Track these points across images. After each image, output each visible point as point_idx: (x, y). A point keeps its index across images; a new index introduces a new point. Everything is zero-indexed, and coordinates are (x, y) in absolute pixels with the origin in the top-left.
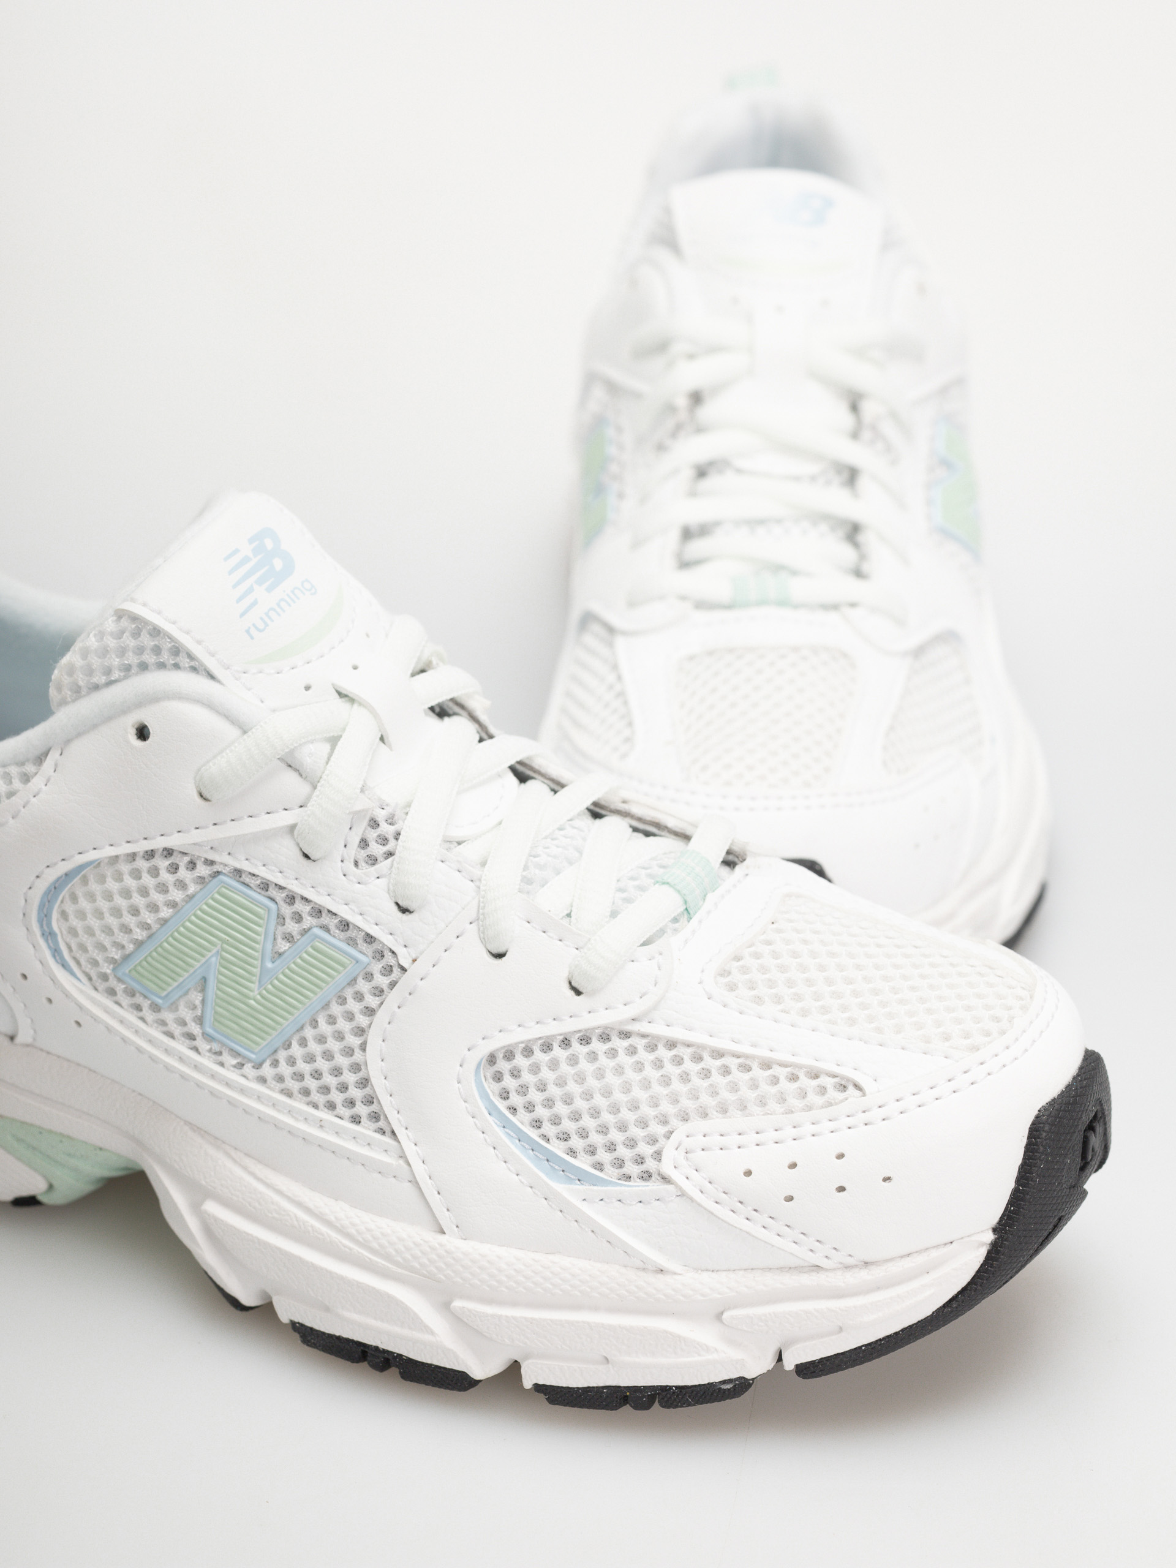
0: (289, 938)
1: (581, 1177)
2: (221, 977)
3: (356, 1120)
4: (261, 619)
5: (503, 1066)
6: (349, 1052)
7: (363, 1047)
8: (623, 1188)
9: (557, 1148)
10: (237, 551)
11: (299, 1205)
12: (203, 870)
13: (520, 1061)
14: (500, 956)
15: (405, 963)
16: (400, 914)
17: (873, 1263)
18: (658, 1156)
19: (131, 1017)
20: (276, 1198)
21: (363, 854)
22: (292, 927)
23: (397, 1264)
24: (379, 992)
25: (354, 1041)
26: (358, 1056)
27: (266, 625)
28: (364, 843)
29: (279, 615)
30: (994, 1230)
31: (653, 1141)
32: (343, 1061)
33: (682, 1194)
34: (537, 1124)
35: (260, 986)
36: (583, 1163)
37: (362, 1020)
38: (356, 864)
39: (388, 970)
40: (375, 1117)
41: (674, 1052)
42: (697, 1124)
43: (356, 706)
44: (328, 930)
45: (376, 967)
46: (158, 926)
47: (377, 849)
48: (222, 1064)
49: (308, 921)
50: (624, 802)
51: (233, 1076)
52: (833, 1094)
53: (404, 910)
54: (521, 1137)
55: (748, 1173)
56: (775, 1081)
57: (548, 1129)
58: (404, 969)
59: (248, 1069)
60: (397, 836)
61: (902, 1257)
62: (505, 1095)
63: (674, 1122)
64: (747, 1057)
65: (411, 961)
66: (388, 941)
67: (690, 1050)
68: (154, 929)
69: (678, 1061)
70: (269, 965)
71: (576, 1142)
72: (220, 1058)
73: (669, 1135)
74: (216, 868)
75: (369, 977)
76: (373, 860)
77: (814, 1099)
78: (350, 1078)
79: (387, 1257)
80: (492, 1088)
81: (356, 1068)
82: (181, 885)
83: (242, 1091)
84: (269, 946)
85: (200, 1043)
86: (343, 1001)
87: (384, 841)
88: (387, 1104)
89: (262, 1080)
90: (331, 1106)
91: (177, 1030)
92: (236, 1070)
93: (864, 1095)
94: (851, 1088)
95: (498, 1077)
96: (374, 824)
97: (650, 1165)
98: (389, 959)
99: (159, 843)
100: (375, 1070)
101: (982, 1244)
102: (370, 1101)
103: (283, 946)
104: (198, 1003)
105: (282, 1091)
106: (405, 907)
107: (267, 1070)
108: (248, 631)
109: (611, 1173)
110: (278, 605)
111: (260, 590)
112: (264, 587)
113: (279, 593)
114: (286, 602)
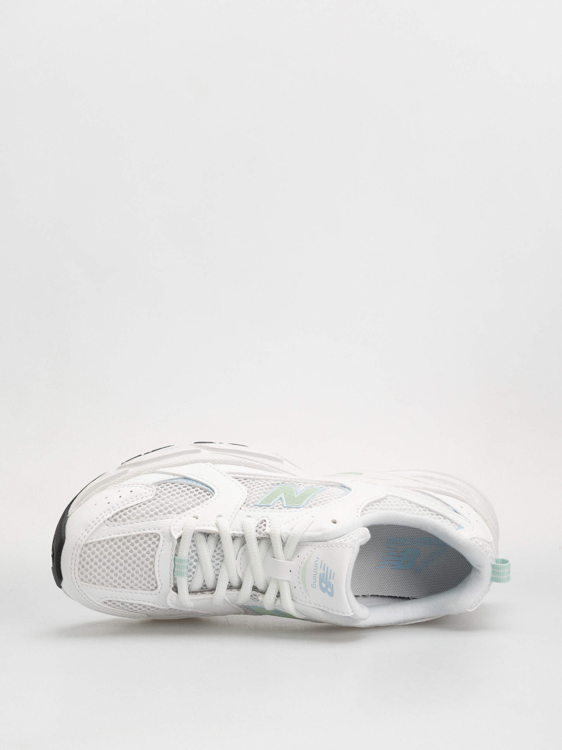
110: (316, 572)
111: (322, 572)
112: (322, 574)
113: (318, 576)
114: (315, 575)
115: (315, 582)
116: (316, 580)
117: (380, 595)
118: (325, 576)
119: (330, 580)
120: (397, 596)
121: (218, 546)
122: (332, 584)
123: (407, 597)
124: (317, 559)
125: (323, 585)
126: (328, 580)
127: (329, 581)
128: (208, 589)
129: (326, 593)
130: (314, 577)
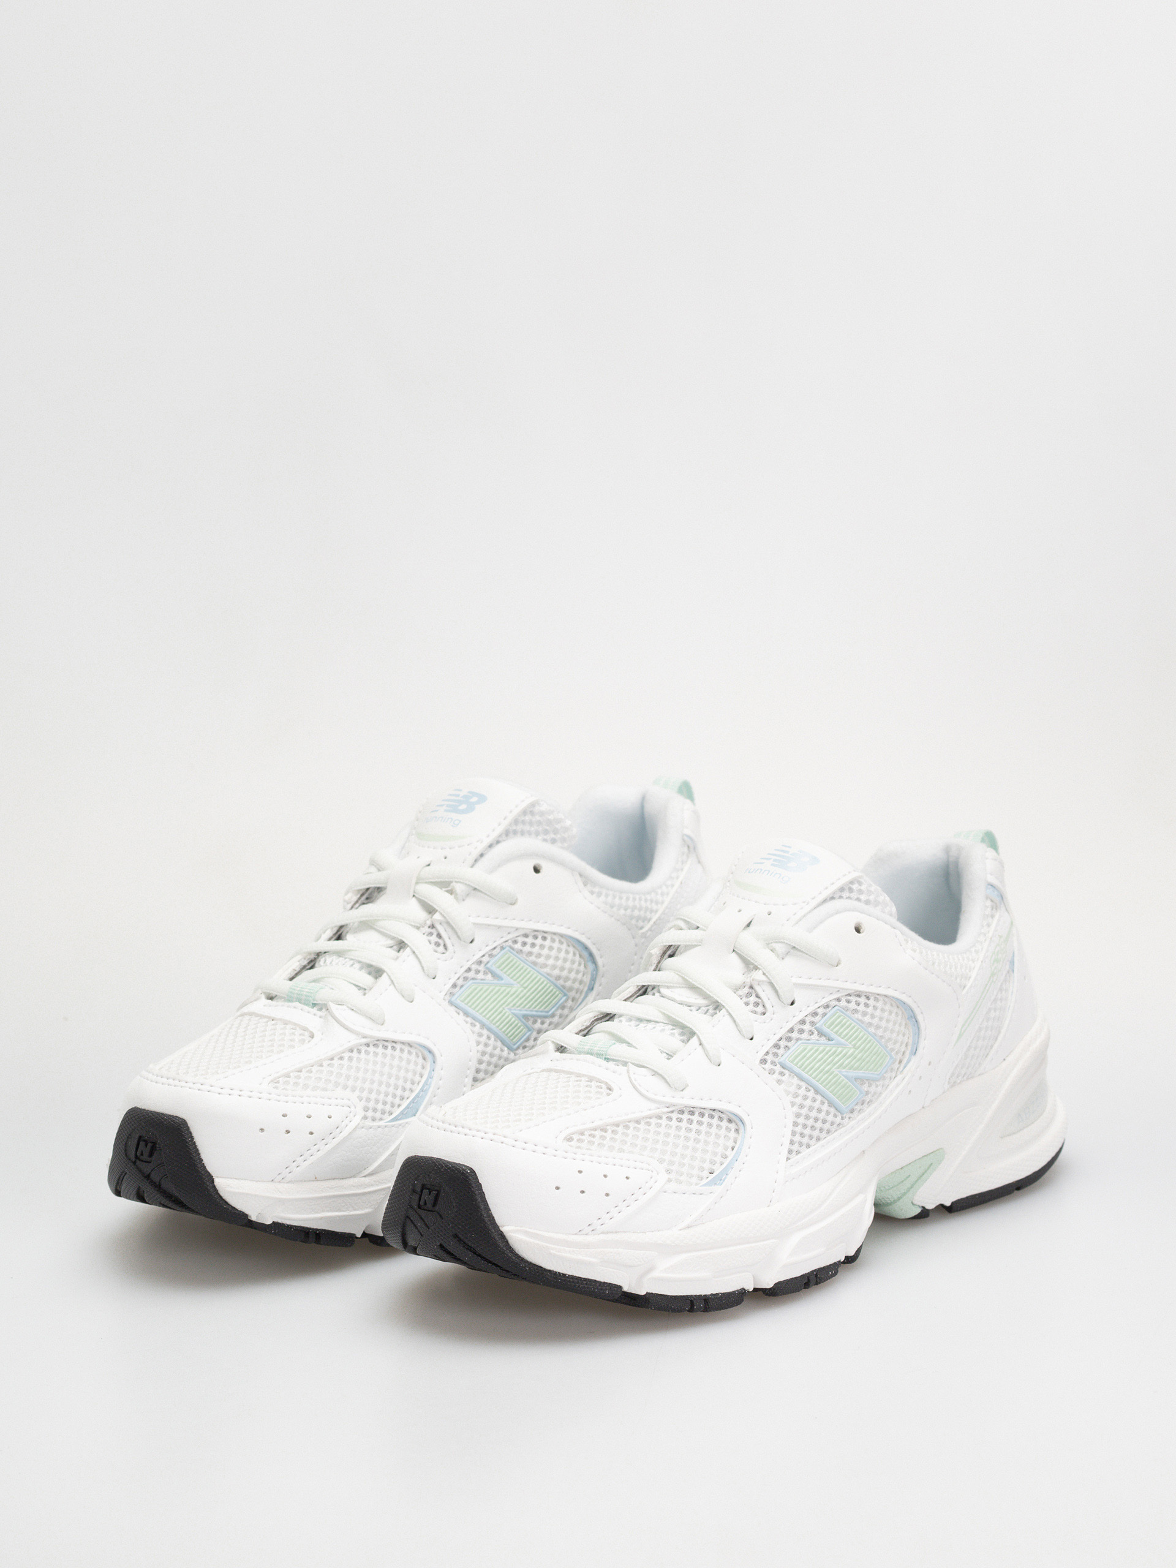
118: (452, 804)
122: (468, 794)
125: (462, 809)
126: (459, 799)
127: (461, 798)
129: (477, 806)
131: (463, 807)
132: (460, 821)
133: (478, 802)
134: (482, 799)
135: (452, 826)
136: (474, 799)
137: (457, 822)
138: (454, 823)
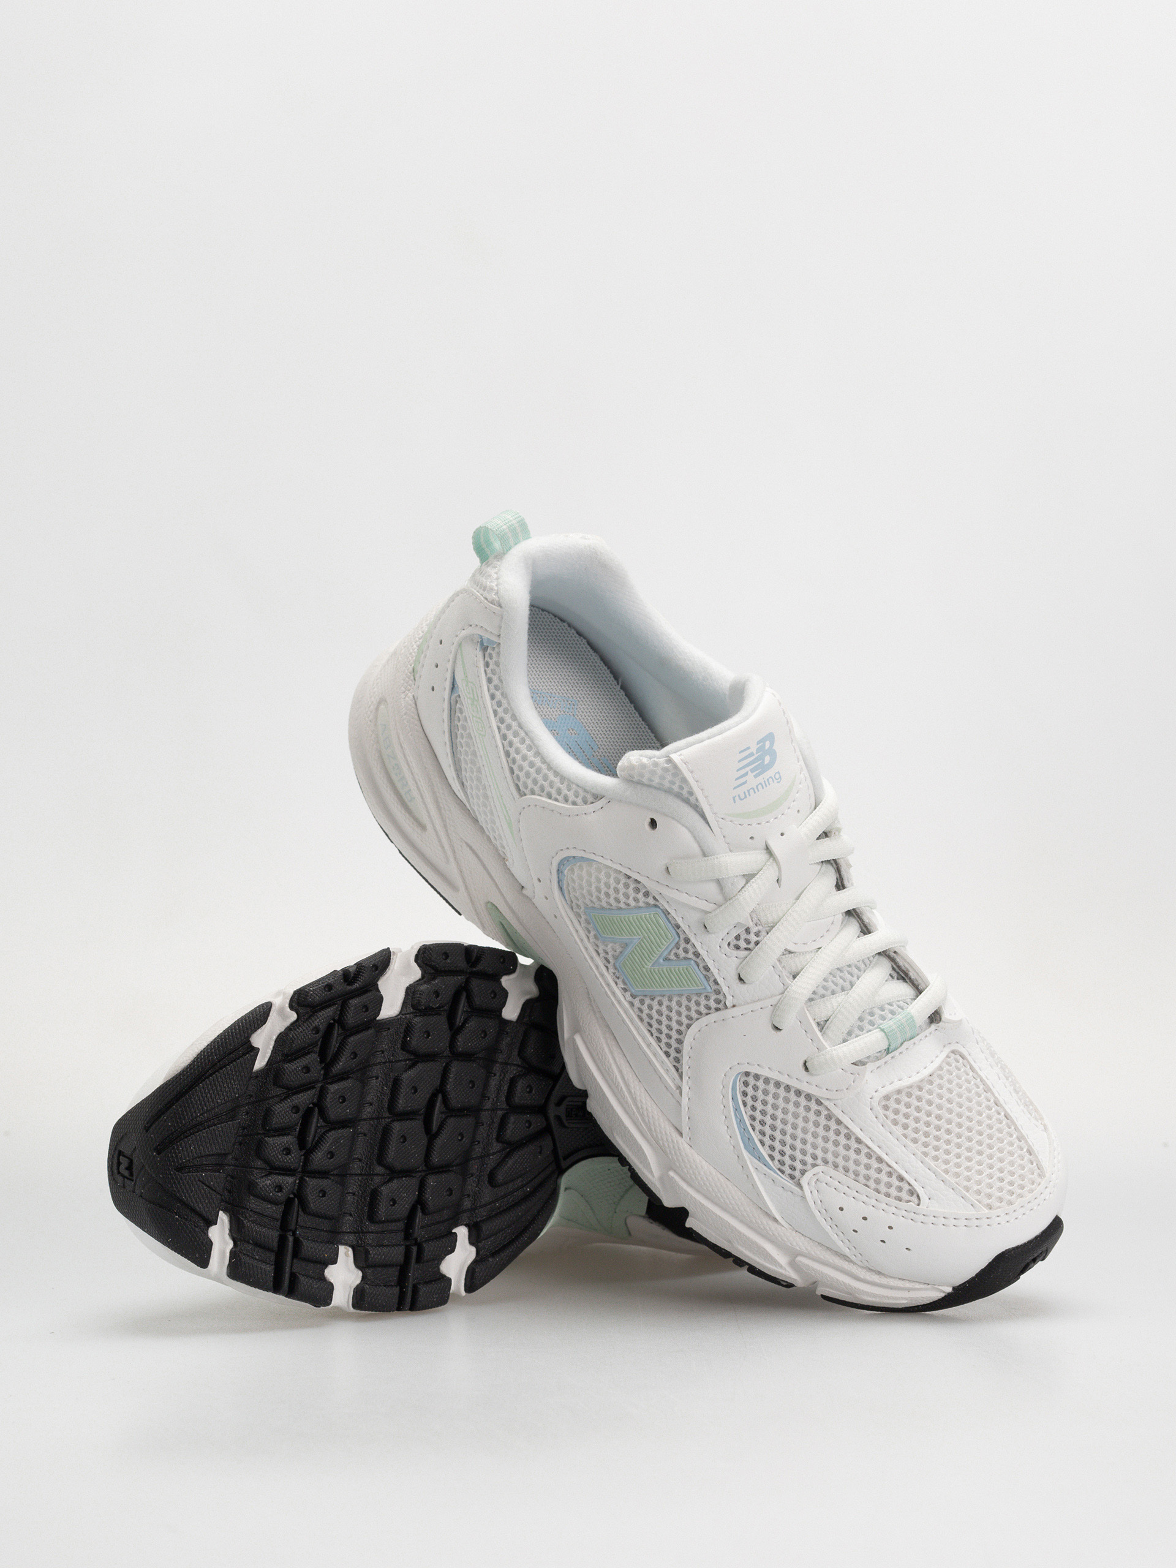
0: (677, 955)
1: (760, 1158)
2: (635, 950)
3: (667, 1054)
4: (745, 793)
5: (751, 1081)
6: (680, 1023)
7: (689, 1026)
8: (778, 1176)
9: (756, 1137)
10: (749, 748)
11: (621, 1072)
12: (651, 901)
13: (761, 1084)
14: (777, 1029)
15: (729, 1004)
16: (738, 981)
17: (883, 1274)
18: (803, 1172)
19: (582, 933)
20: (612, 1061)
21: (735, 942)
22: (681, 952)
23: (652, 1136)
24: (708, 1008)
25: (685, 1021)
26: (683, 1028)
27: (746, 797)
28: (738, 938)
29: (755, 793)
30: (954, 1288)
31: (804, 1163)
32: (675, 1026)
33: (804, 1197)
34: (753, 1118)
35: (653, 966)
36: (764, 1152)
37: (694, 1015)
38: (729, 944)
39: (718, 1001)
40: (677, 1060)
41: (838, 1127)
42: (830, 1169)
43: (771, 860)
44: (698, 966)
45: (713, 997)
46: (616, 908)
47: (742, 944)
48: (616, 983)
49: (690, 955)
50: (895, 952)
51: (619, 993)
52: (904, 1195)
53: (740, 979)
54: (741, 1121)
55: (841, 1209)
56: (879, 1171)
57: (757, 1124)
58: (726, 1007)
59: (628, 994)
60: (757, 943)
61: (900, 1279)
62: (745, 1094)
63: (819, 1161)
64: (873, 1151)
65: (732, 1005)
66: (725, 989)
67: (846, 1131)
68: (613, 908)
69: (838, 1133)
70: (661, 961)
71: (767, 1140)
72: (617, 980)
73: (814, 1165)
74: (657, 903)
75: (707, 998)
76: (737, 947)
77: (893, 1192)
78: (675, 1035)
79: (650, 1130)
80: (740, 1087)
81: (679, 1032)
82: (636, 900)
83: (619, 1002)
84: (666, 953)
85: (610, 966)
86: (689, 999)
87: (748, 942)
88: (685, 1060)
89: (632, 1004)
90: (659, 1040)
91: (602, 954)
92: (622, 991)
93: (918, 1205)
94: (915, 1196)
95: (746, 1084)
96: (748, 931)
97: (797, 1174)
98: (721, 997)
99: (635, 876)
100: (688, 1040)
101: (944, 1292)
102: (678, 1051)
103: (672, 957)
104: (618, 951)
105: (639, 1016)
106: (743, 978)
107: (637, 1002)
108: (734, 798)
109: (775, 1165)
110: (757, 786)
111: (751, 775)
112: (754, 774)
113: (760, 779)
114: (762, 786)
115: (771, 777)
116: (768, 777)
117: (652, 735)
118: (755, 765)
119: (755, 752)
120: (633, 708)
121: (823, 992)
122: (757, 744)
123: (622, 691)
124: (737, 798)
125: (768, 761)
126: (756, 756)
127: (757, 753)
128: (892, 966)
129: (774, 748)
130: (766, 786)
131: (767, 759)
132: (778, 773)
133: (772, 743)
134: (770, 737)
135: (778, 782)
136: (768, 744)
137: (777, 776)
138: (777, 779)
